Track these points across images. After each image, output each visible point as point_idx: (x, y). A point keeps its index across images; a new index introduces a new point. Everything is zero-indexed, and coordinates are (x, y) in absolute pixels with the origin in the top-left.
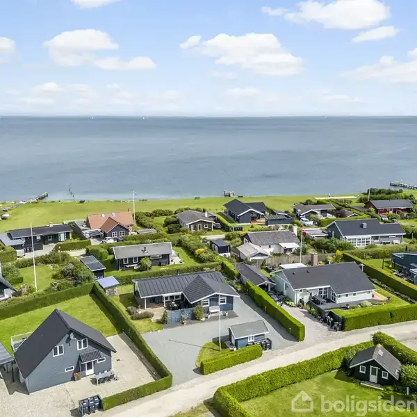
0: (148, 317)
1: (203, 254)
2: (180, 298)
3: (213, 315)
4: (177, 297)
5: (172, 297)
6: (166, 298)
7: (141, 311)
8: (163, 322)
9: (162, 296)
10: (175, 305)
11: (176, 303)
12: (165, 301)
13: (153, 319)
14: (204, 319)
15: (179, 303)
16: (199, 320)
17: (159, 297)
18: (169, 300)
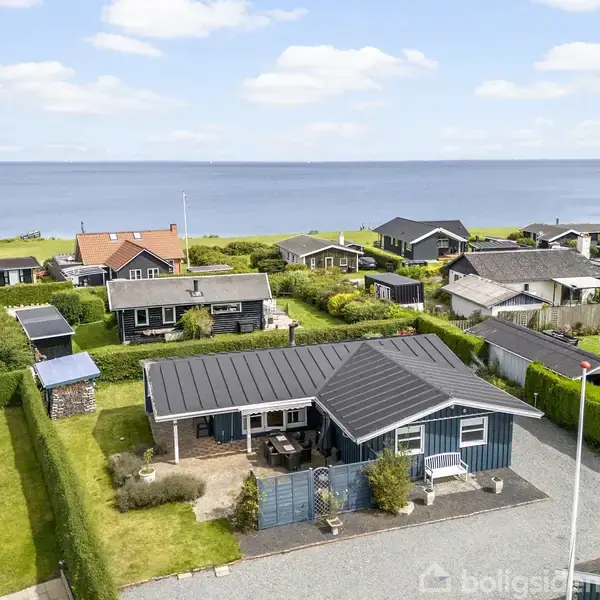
0: (180, 499)
1: (354, 303)
2: (302, 423)
3: (444, 489)
4: (294, 415)
5: (275, 417)
6: (256, 421)
7: (154, 474)
8: (241, 521)
9: (238, 415)
10: (289, 448)
11: (290, 441)
12: (248, 431)
13: (203, 508)
14: (409, 509)
15: (301, 439)
16: (392, 513)
17: (227, 416)
18: (265, 427)
